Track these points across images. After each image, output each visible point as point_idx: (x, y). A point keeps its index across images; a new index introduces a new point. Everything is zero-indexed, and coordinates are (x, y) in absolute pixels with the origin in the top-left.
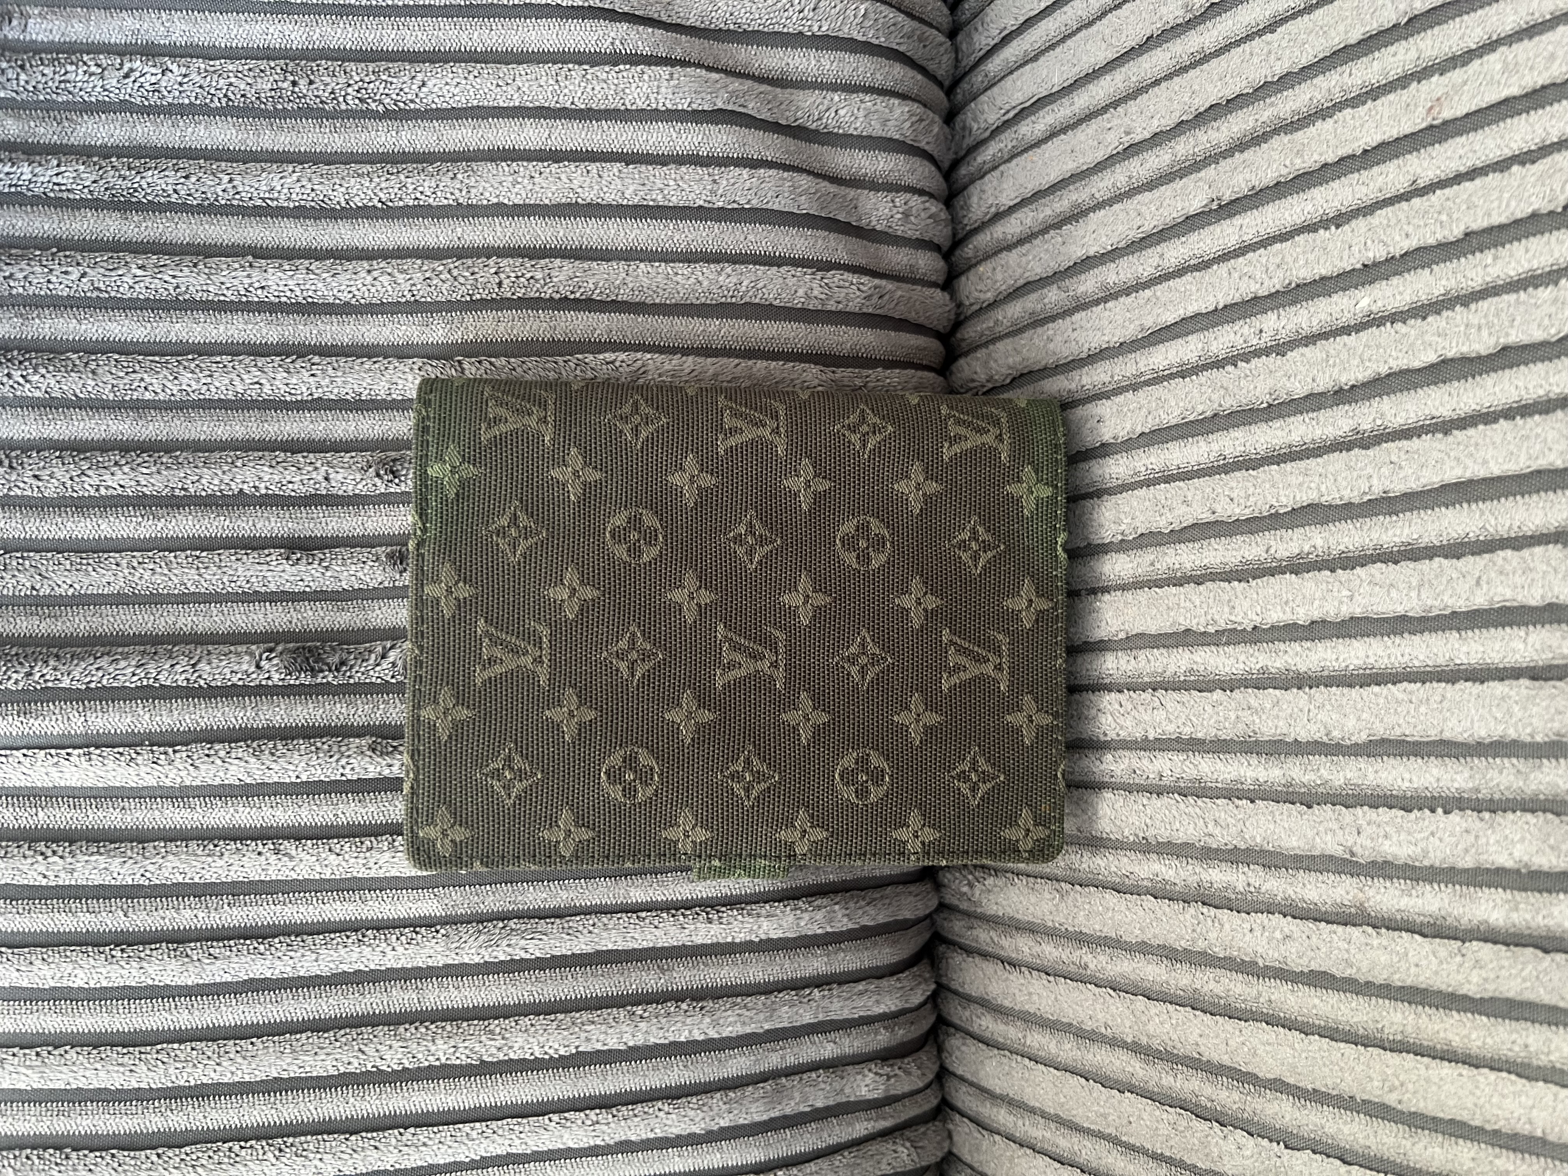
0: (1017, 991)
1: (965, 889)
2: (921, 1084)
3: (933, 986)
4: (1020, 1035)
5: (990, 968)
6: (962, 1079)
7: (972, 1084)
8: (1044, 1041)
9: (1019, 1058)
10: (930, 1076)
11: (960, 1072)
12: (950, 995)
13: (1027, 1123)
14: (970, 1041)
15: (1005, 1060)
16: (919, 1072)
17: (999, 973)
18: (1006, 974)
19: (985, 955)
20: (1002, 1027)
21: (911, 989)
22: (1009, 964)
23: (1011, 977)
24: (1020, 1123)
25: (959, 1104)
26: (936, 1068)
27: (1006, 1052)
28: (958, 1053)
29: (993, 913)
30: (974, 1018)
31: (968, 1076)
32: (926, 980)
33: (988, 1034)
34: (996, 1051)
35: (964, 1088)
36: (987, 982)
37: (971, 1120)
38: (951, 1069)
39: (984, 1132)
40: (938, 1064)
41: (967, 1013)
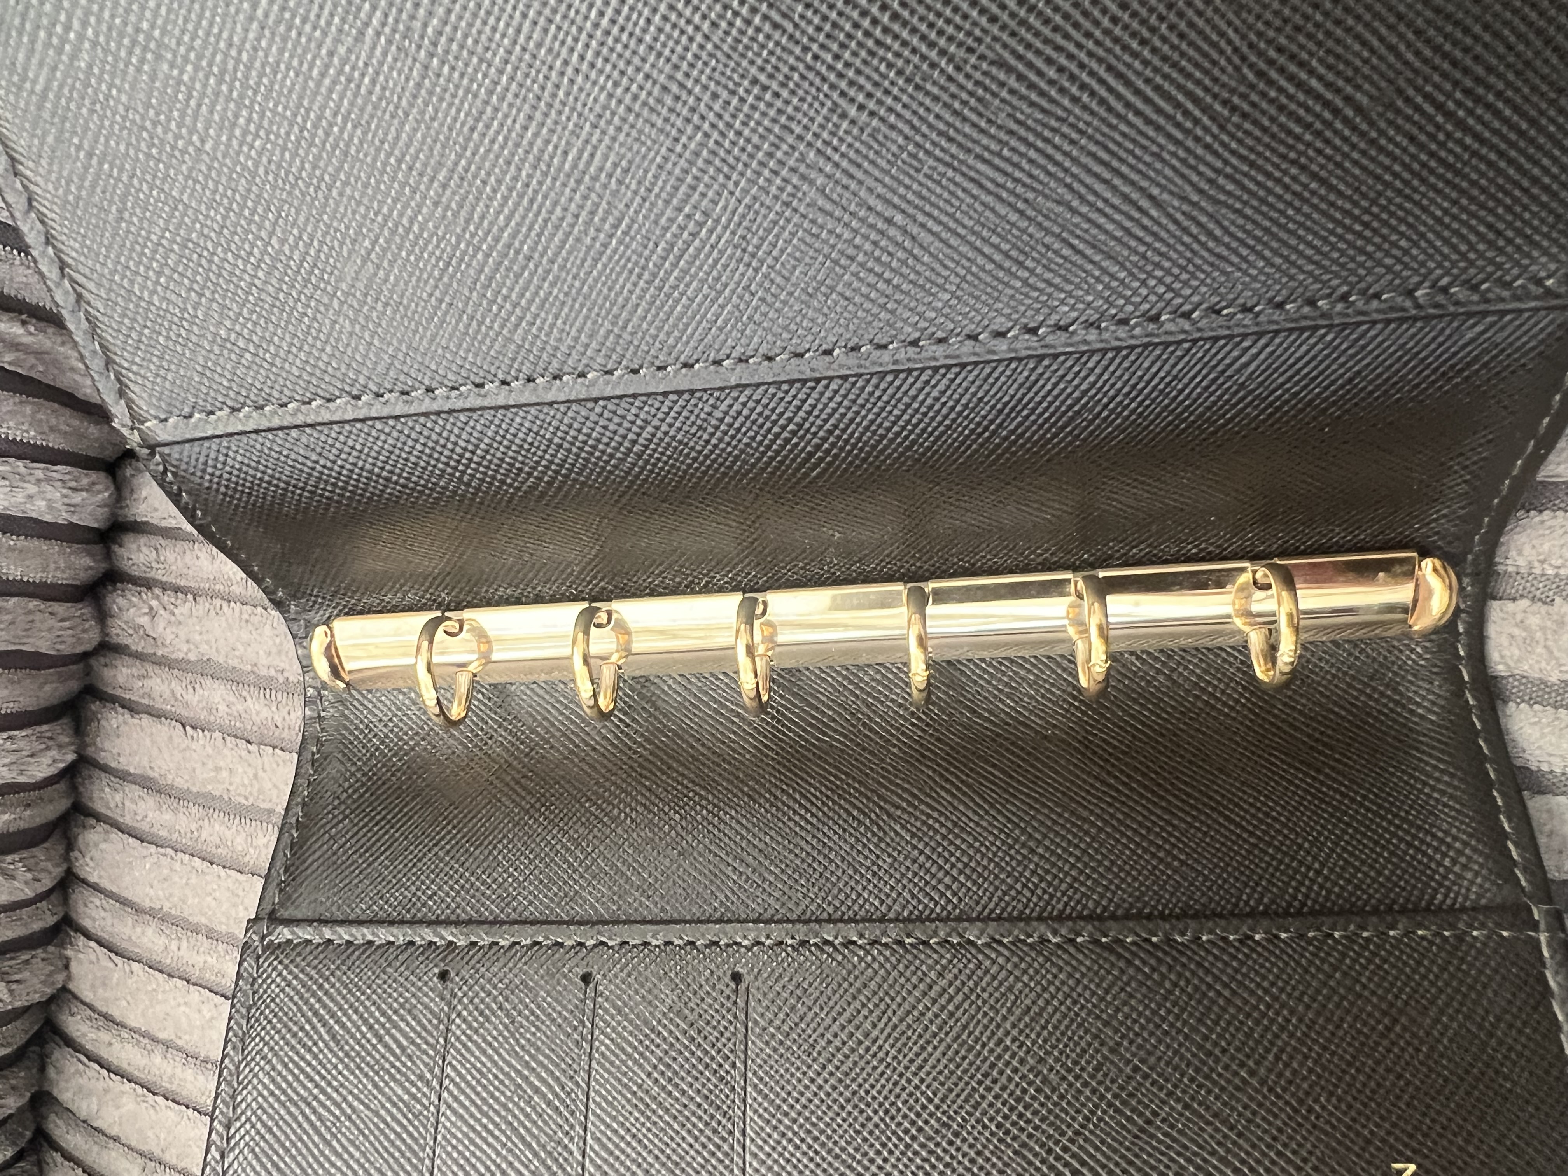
0: (198, 766)
1: (144, 620)
2: (29, 893)
3: (71, 757)
4: (194, 827)
5: (163, 730)
6: (96, 888)
7: (109, 895)
8: (228, 834)
9: (187, 857)
10: (47, 883)
11: (93, 878)
12: (97, 773)
13: (184, 944)
14: (116, 835)
15: (165, 861)
16: (29, 876)
17: (176, 740)
18: (188, 742)
19: (157, 715)
20: (168, 816)
21: (32, 756)
22: (194, 728)
23: (194, 745)
24: (174, 946)
25: (87, 923)
26: (58, 872)
27: (169, 851)
28: (94, 852)
29: (181, 656)
30: (128, 803)
31: (105, 884)
32: (60, 747)
33: (144, 826)
34: (153, 848)
35: (97, 900)
36: (155, 752)
37: (100, 943)
38: (82, 875)
39: (118, 960)
40: (65, 866)
41: (118, 797)
